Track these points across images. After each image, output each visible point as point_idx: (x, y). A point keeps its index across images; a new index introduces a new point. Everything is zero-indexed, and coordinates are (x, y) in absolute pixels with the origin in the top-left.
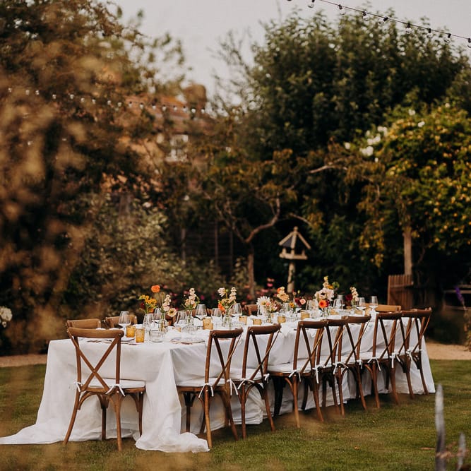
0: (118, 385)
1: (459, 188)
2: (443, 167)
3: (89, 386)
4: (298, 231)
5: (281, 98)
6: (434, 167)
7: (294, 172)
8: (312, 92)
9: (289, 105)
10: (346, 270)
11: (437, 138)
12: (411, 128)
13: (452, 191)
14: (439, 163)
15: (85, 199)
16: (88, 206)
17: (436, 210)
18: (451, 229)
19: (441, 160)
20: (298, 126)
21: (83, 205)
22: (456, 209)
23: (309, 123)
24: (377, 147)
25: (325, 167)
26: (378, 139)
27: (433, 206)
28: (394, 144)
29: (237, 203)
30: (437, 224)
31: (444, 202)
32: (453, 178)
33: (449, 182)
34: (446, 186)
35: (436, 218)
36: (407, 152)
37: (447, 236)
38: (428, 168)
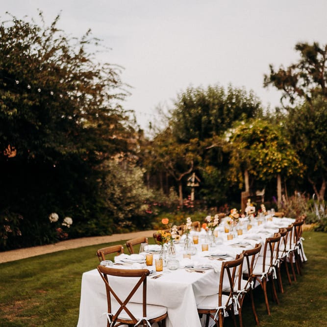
0: (145, 318)
1: (269, 153)
2: (261, 145)
3: (118, 318)
4: (196, 174)
5: (188, 120)
6: (257, 145)
7: (199, 148)
8: (201, 116)
9: (191, 122)
10: (219, 190)
11: (259, 132)
12: (246, 129)
13: (267, 155)
14: (260, 143)
15: (107, 164)
16: (108, 166)
17: (260, 163)
18: (267, 171)
19: (260, 142)
20: (195, 131)
21: (106, 166)
22: (269, 162)
23: (199, 129)
24: (231, 138)
25: (213, 146)
26: (230, 135)
27: (258, 162)
28: (238, 136)
29: (174, 163)
30: (261, 169)
31: (263, 160)
32: (267, 149)
33: (265, 151)
34: (263, 153)
35: (260, 166)
36: (244, 139)
37: (266, 174)
38: (255, 145)
